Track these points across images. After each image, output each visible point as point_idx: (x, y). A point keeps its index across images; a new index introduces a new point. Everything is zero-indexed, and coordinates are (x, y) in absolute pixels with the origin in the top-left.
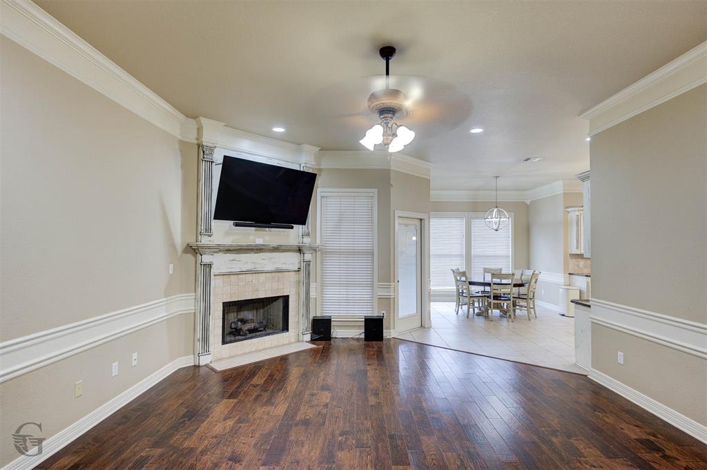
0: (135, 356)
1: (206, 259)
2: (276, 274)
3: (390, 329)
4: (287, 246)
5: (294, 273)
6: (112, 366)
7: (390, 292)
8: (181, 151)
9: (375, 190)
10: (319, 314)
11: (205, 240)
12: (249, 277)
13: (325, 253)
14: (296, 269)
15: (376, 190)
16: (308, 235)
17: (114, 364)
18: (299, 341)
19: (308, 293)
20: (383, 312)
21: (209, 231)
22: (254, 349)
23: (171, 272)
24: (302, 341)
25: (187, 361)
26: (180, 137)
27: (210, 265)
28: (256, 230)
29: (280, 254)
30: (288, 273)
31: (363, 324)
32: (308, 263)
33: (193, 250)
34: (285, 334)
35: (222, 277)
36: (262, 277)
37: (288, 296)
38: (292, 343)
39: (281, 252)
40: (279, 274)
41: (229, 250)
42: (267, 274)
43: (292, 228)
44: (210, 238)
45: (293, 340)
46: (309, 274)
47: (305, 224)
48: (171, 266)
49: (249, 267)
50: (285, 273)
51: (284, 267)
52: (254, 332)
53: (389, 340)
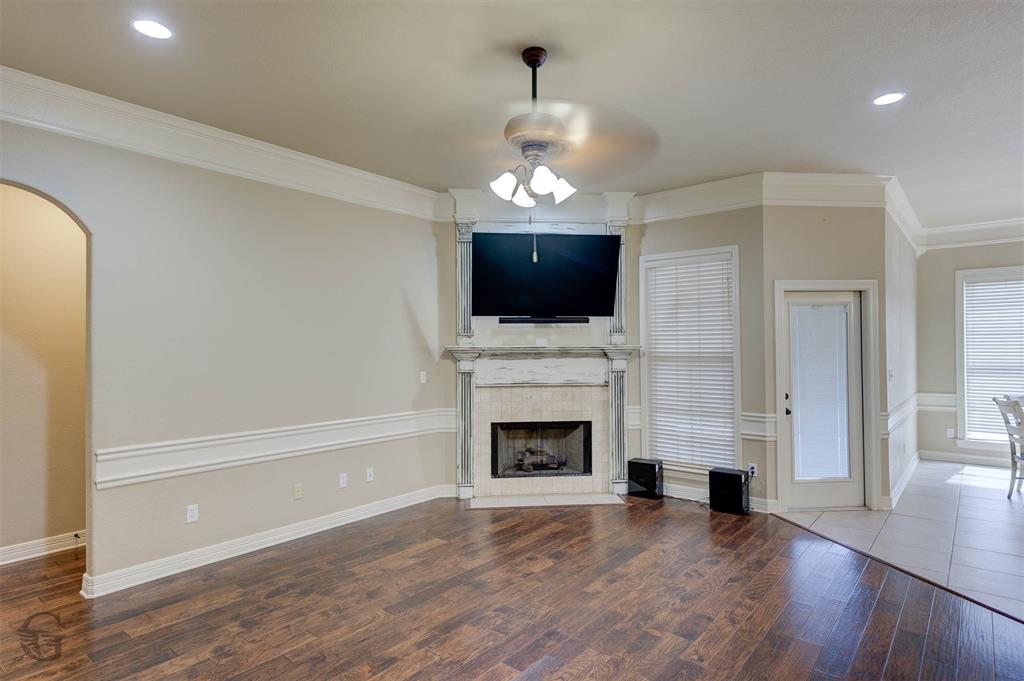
0: (370, 471)
1: (465, 366)
2: (570, 389)
3: (765, 498)
4: (582, 349)
5: (599, 389)
6: (339, 477)
7: (765, 431)
8: (435, 234)
9: (735, 249)
10: (646, 456)
11: (464, 343)
12: (527, 392)
13: (655, 358)
14: (602, 382)
15: (737, 247)
16: (620, 330)
17: (342, 475)
18: (609, 493)
19: (620, 421)
20: (752, 465)
21: (468, 331)
22: (536, 492)
23: (423, 381)
24: (612, 493)
25: (446, 491)
26: (433, 219)
27: (470, 374)
28: (536, 327)
29: (572, 359)
30: (588, 389)
31: (707, 479)
32: (620, 376)
33: (451, 355)
34: (586, 478)
35: (488, 390)
36: (547, 393)
37: (590, 423)
38: (598, 493)
39: (574, 357)
40: (574, 389)
41: (495, 355)
42: (554, 389)
43: (588, 321)
44: (469, 340)
45: (599, 488)
46: (622, 391)
47: (612, 315)
48: (423, 375)
49: (525, 378)
50: (584, 389)
51: (580, 379)
52: (541, 468)
53: (765, 517)
